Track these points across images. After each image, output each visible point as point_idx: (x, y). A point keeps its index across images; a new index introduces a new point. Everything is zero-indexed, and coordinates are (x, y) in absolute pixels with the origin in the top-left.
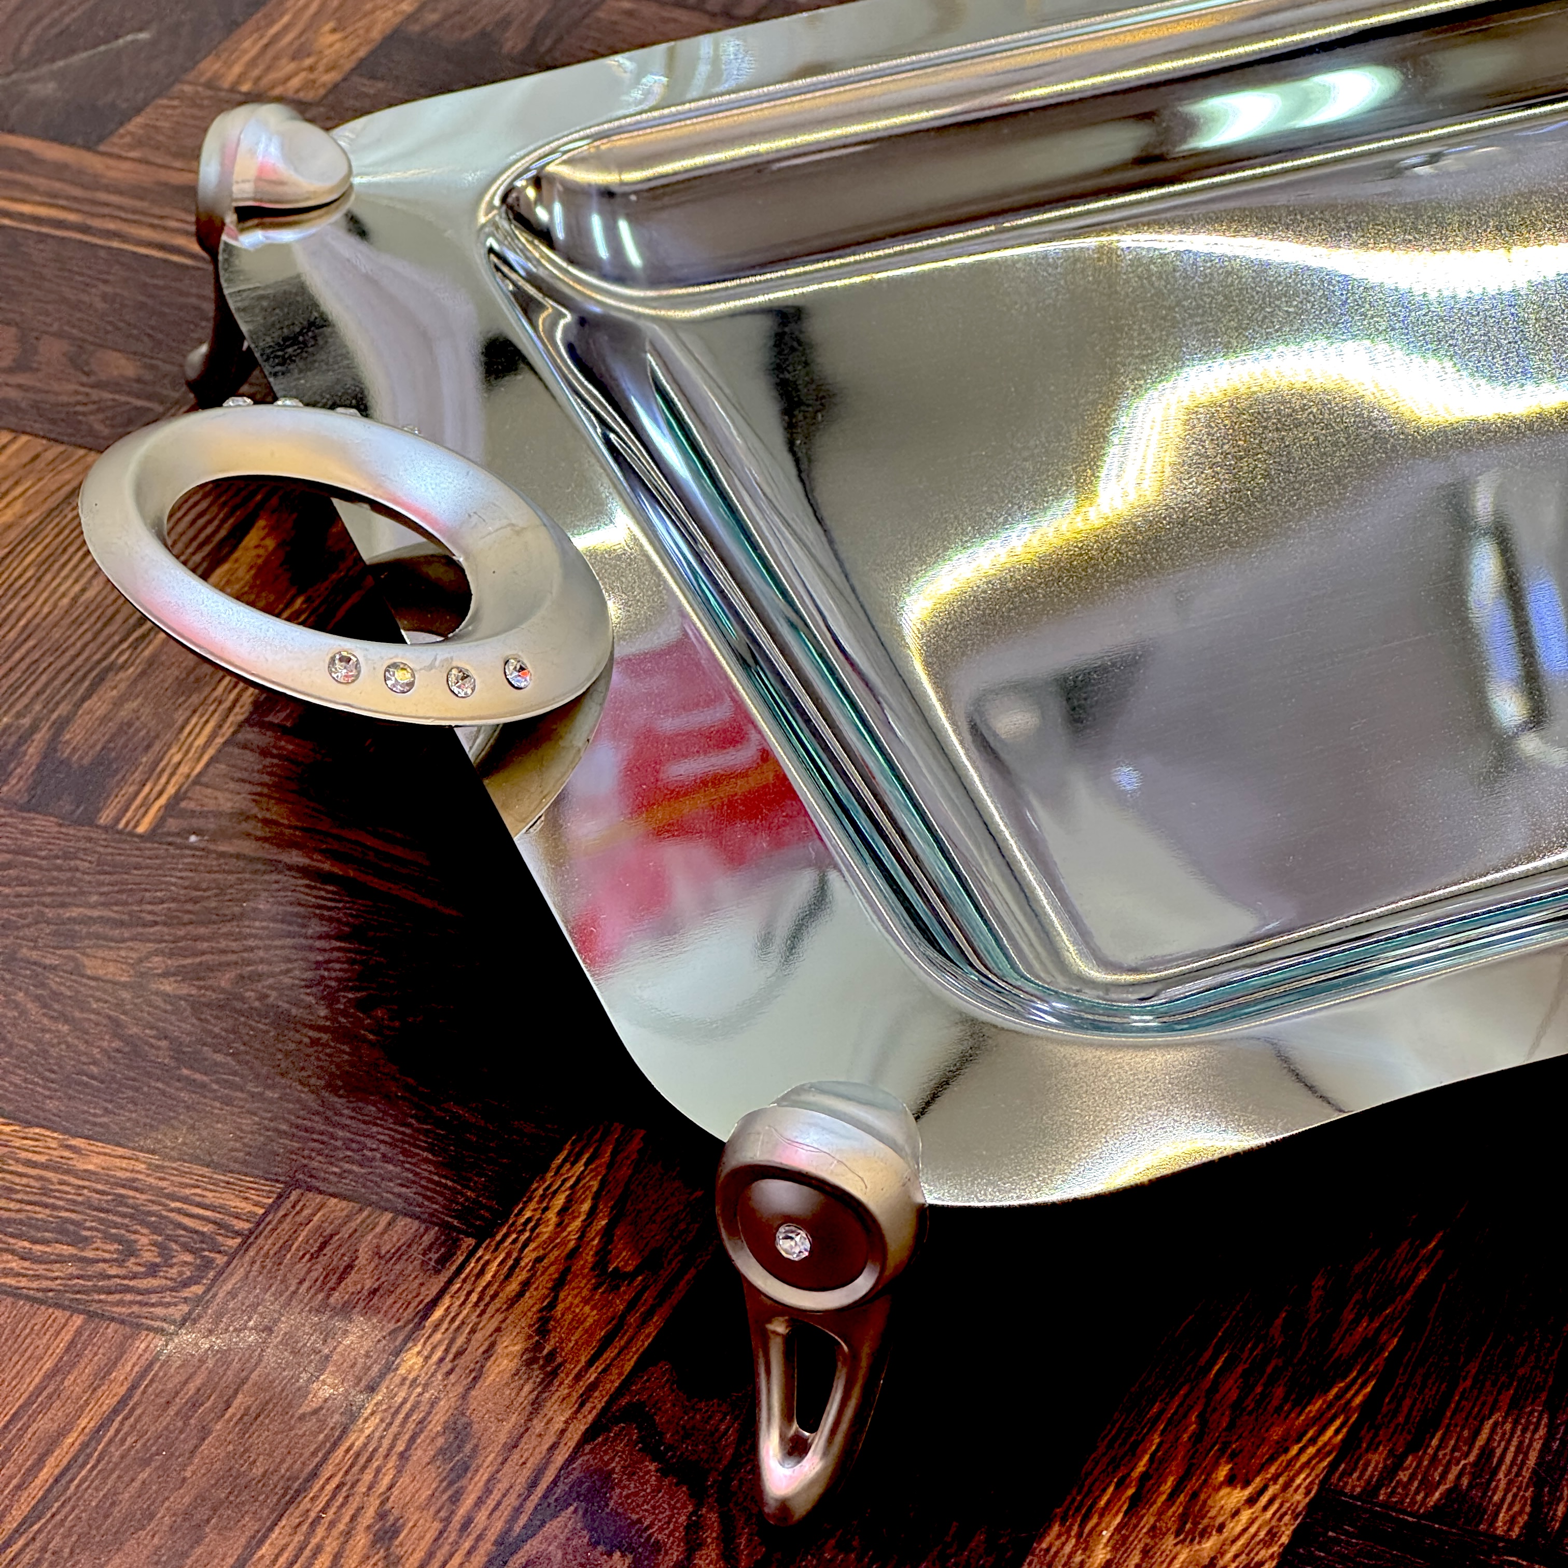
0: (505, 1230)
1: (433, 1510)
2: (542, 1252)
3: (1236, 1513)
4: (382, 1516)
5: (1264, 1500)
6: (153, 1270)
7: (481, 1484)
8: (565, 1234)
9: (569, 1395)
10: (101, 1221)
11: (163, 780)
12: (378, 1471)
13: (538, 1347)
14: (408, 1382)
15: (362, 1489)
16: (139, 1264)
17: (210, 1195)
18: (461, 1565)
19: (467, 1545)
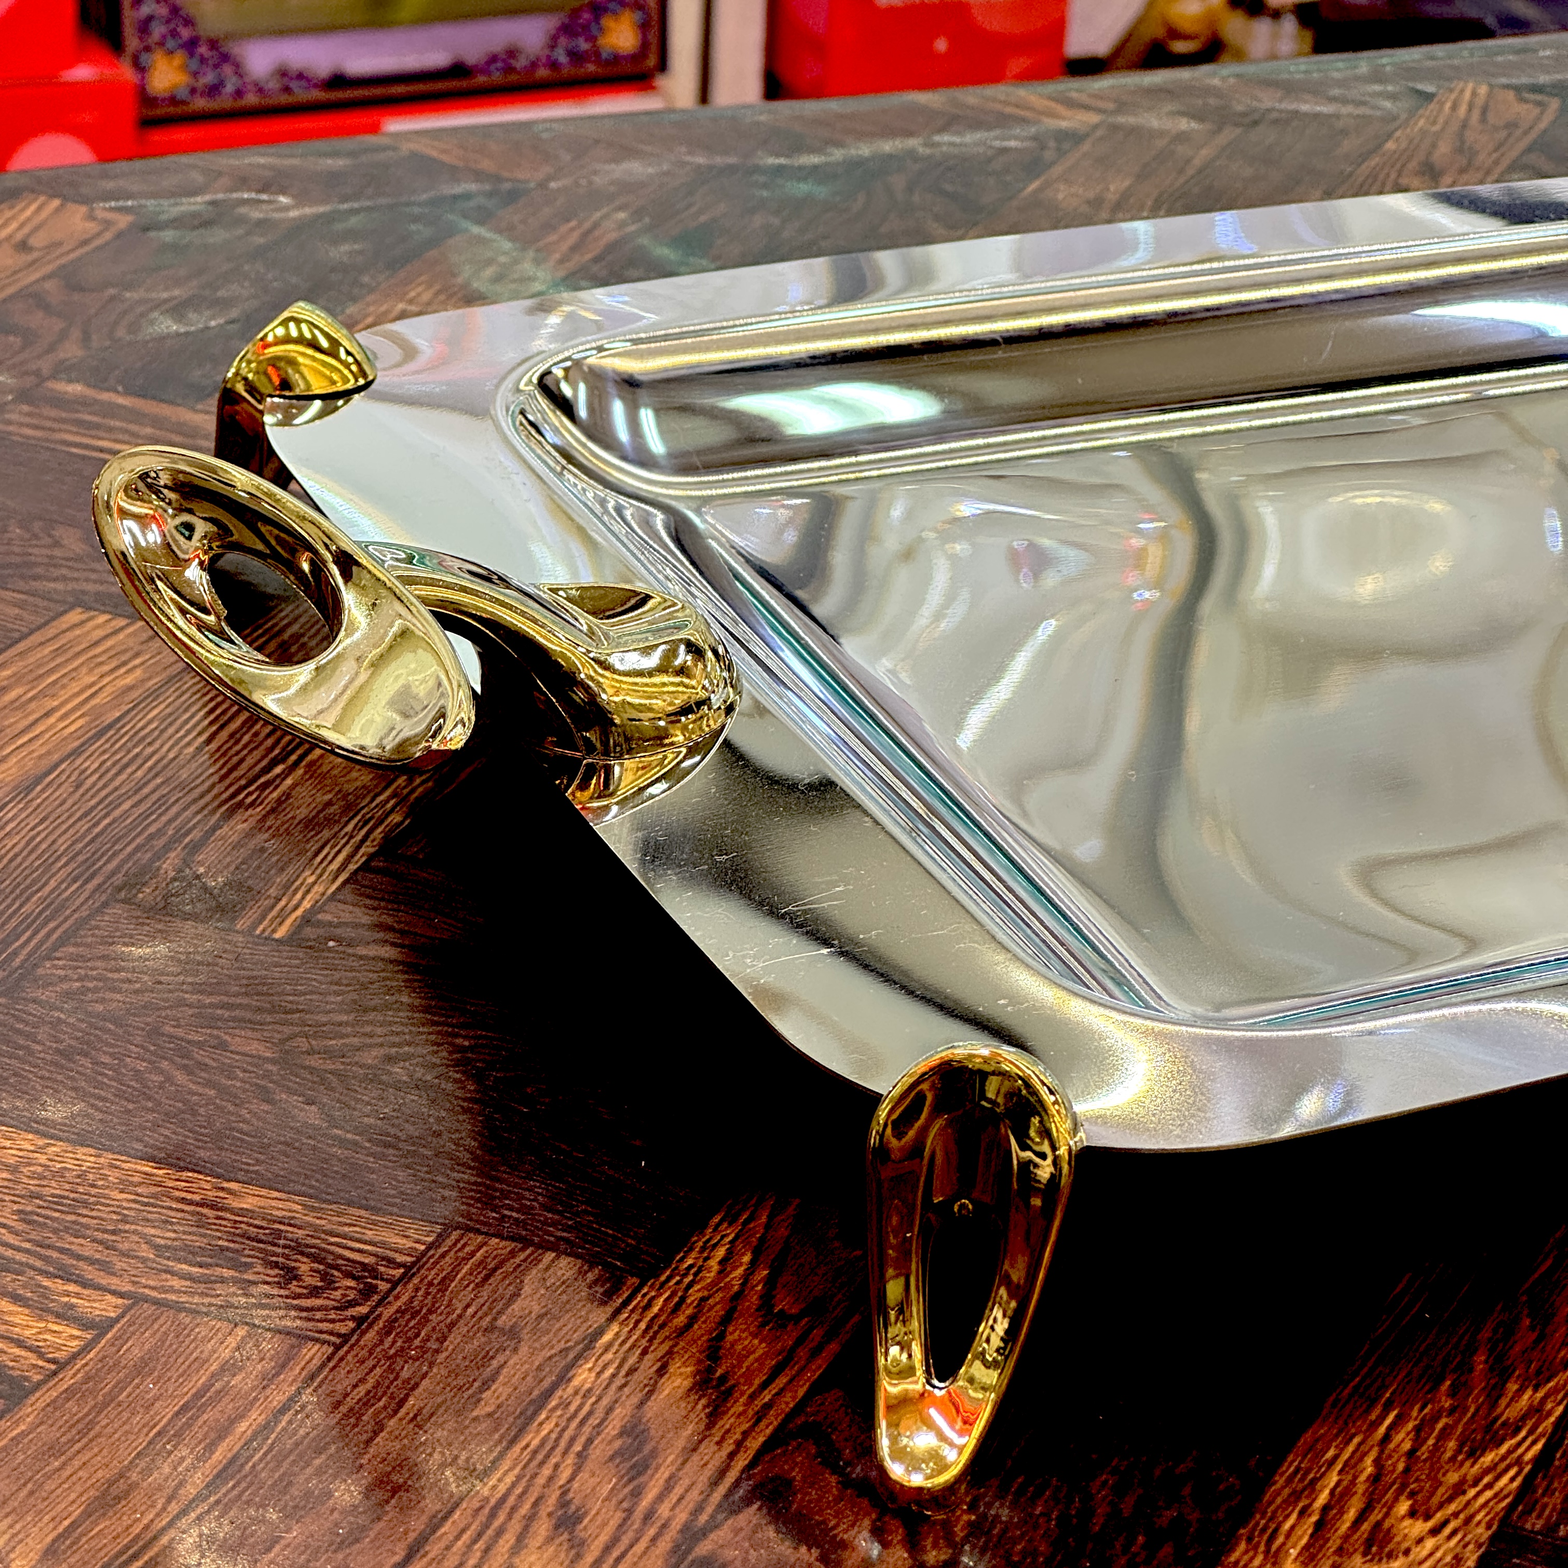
0: (668, 1273)
1: (614, 1501)
2: (706, 1293)
3: (1420, 1541)
4: (564, 1503)
5: (1447, 1531)
6: (314, 1292)
7: (661, 1482)
8: (728, 1279)
9: (744, 1412)
10: (261, 1250)
11: (299, 896)
12: (557, 1466)
13: (710, 1370)
14: (582, 1393)
15: (540, 1480)
16: (302, 1287)
17: (370, 1233)
18: (648, 1549)
19: (651, 1532)
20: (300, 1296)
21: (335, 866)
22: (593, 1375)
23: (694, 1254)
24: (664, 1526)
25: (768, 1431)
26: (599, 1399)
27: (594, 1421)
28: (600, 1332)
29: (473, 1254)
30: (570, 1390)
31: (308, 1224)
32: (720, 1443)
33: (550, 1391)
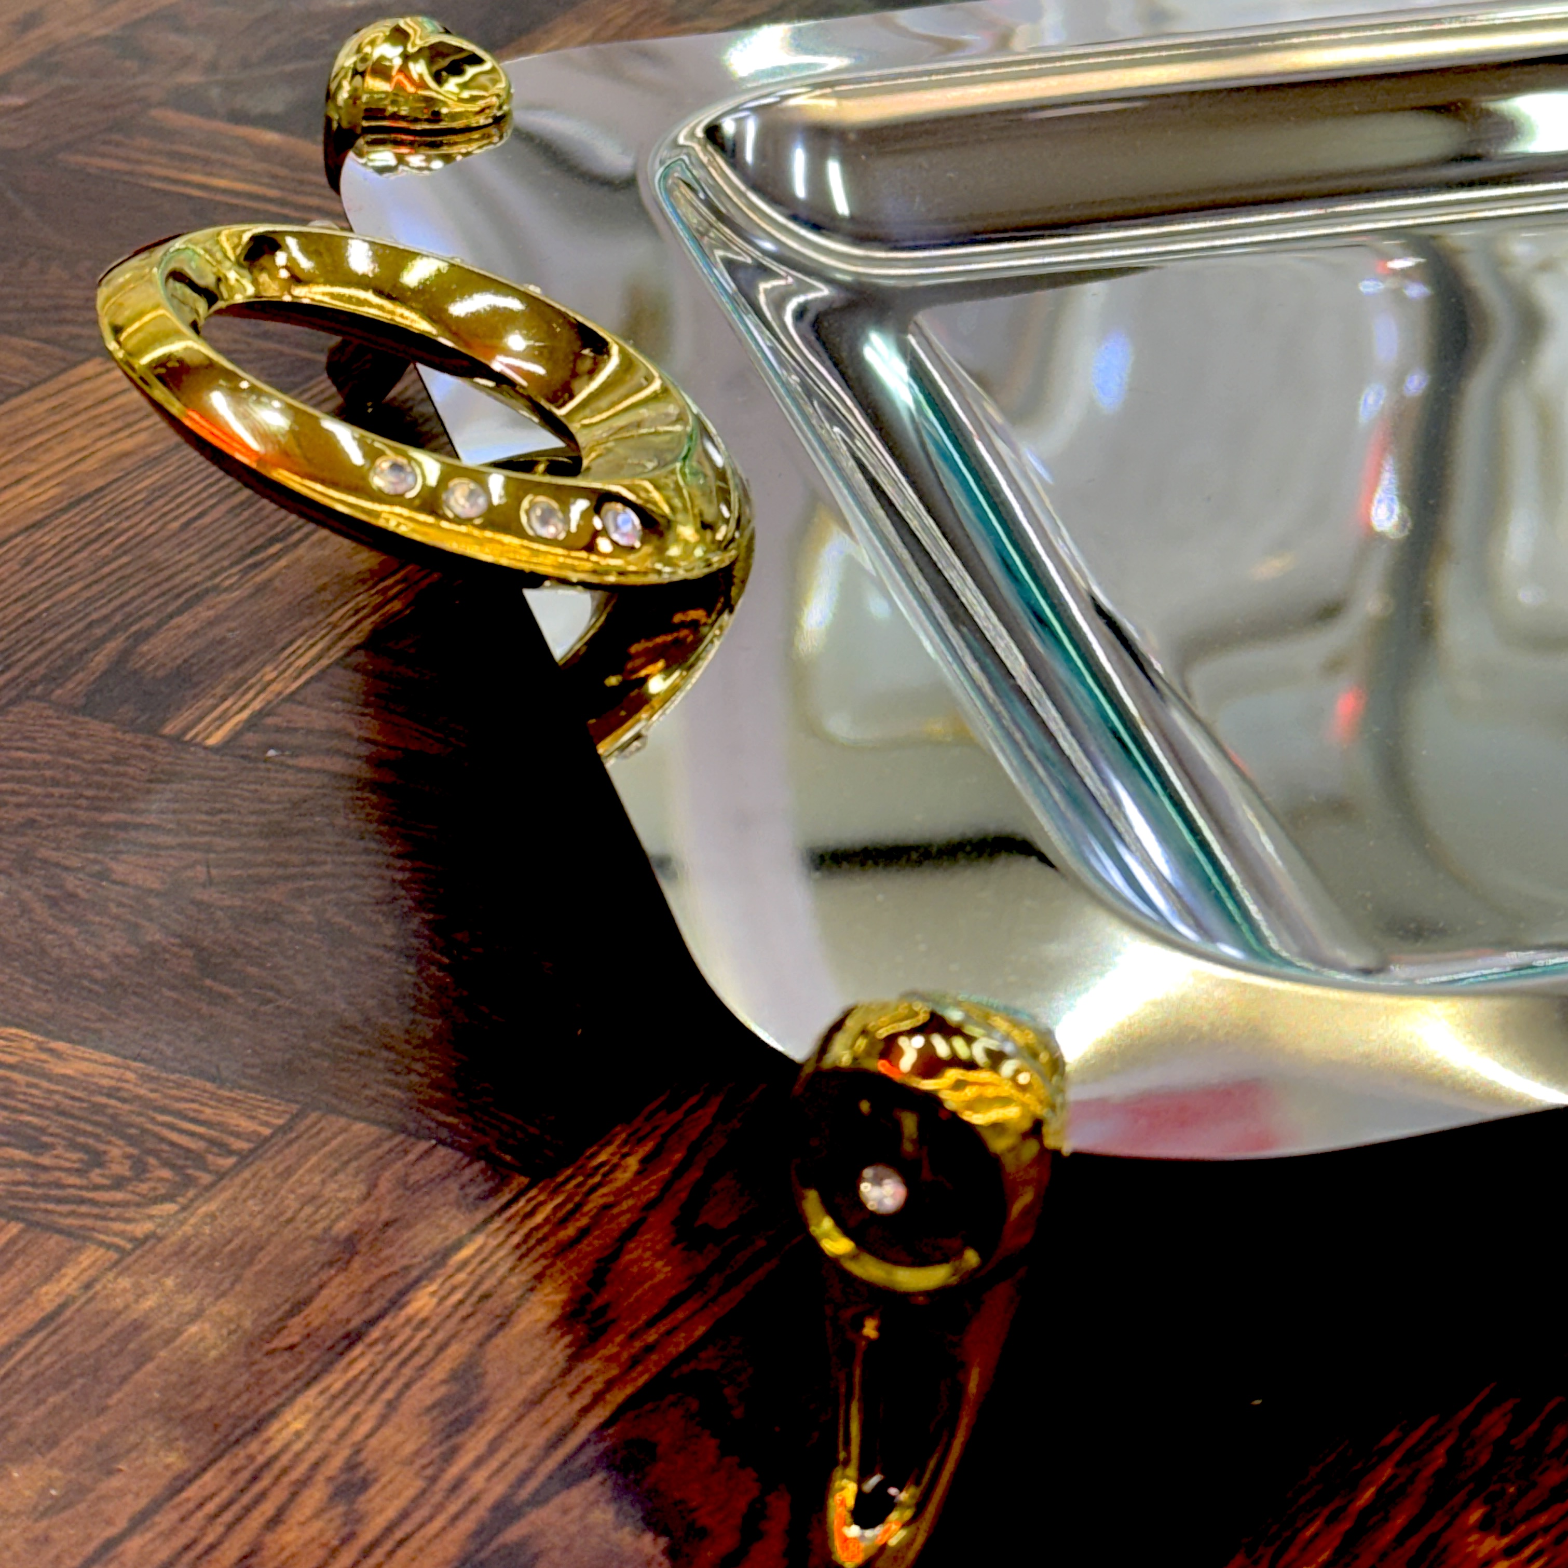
0: (570, 1172)
1: (417, 1466)
2: (612, 1199)
4: (351, 1466)
5: (1529, 1551)
6: (119, 1183)
8: (645, 1183)
9: (618, 1354)
10: (68, 1128)
11: (250, 695)
12: (356, 1417)
13: (588, 1299)
14: (415, 1322)
15: (331, 1434)
16: (103, 1176)
17: (208, 1111)
18: (444, 1529)
19: (453, 1508)
20: (97, 1188)
21: (303, 661)
22: (435, 1300)
23: (611, 1149)
24: (473, 1501)
25: (641, 1381)
26: (435, 1331)
27: (418, 1360)
28: (458, 1245)
29: (328, 1141)
30: (400, 1319)
31: (138, 1097)
32: (572, 1395)
33: (372, 1322)
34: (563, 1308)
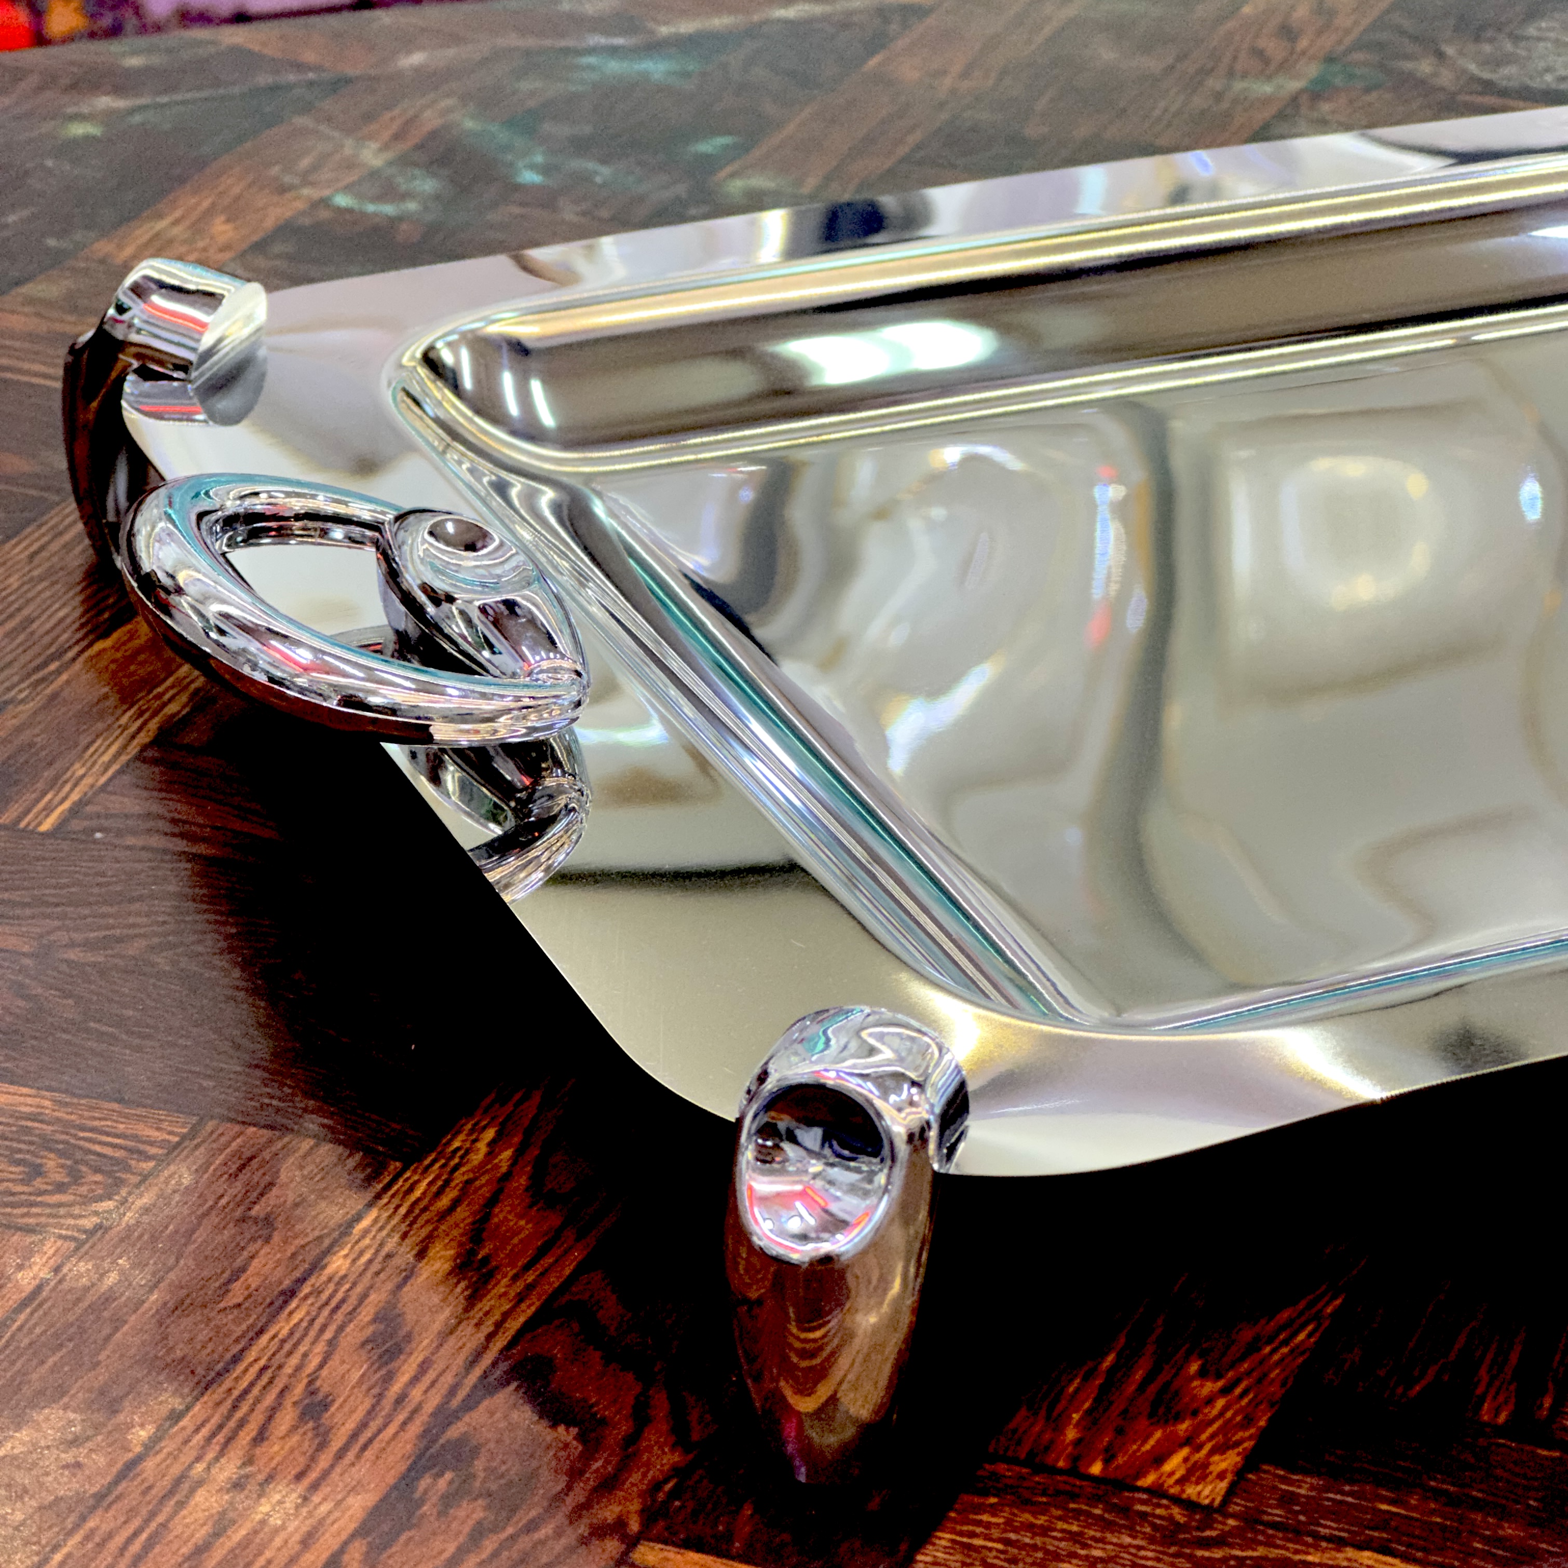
0: (433, 1156)
1: (364, 1387)
2: (471, 1175)
3: (1210, 1401)
4: (311, 1392)
5: (1239, 1390)
6: (60, 1188)
7: (415, 1366)
8: (496, 1161)
9: (506, 1293)
10: (6, 1148)
11: (66, 790)
12: (305, 1355)
13: (472, 1253)
14: (336, 1279)
15: (288, 1370)
16: (47, 1183)
17: (122, 1126)
18: (396, 1434)
19: (401, 1417)
20: (45, 1193)
21: (106, 758)
22: (349, 1261)
23: (462, 1137)
24: (415, 1411)
25: (530, 1312)
26: (354, 1284)
28: (358, 1218)
29: (229, 1144)
30: (324, 1278)
31: (58, 1120)
32: (478, 1325)
33: (302, 1281)
34: (455, 1260)
